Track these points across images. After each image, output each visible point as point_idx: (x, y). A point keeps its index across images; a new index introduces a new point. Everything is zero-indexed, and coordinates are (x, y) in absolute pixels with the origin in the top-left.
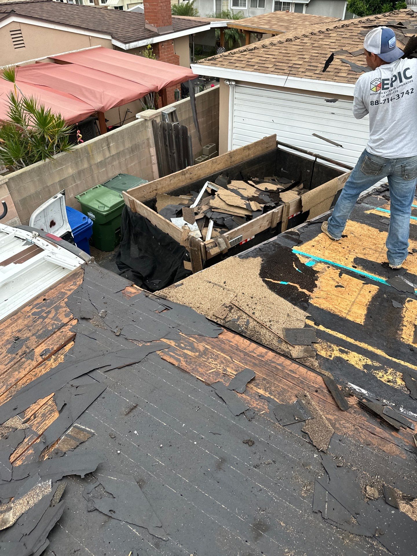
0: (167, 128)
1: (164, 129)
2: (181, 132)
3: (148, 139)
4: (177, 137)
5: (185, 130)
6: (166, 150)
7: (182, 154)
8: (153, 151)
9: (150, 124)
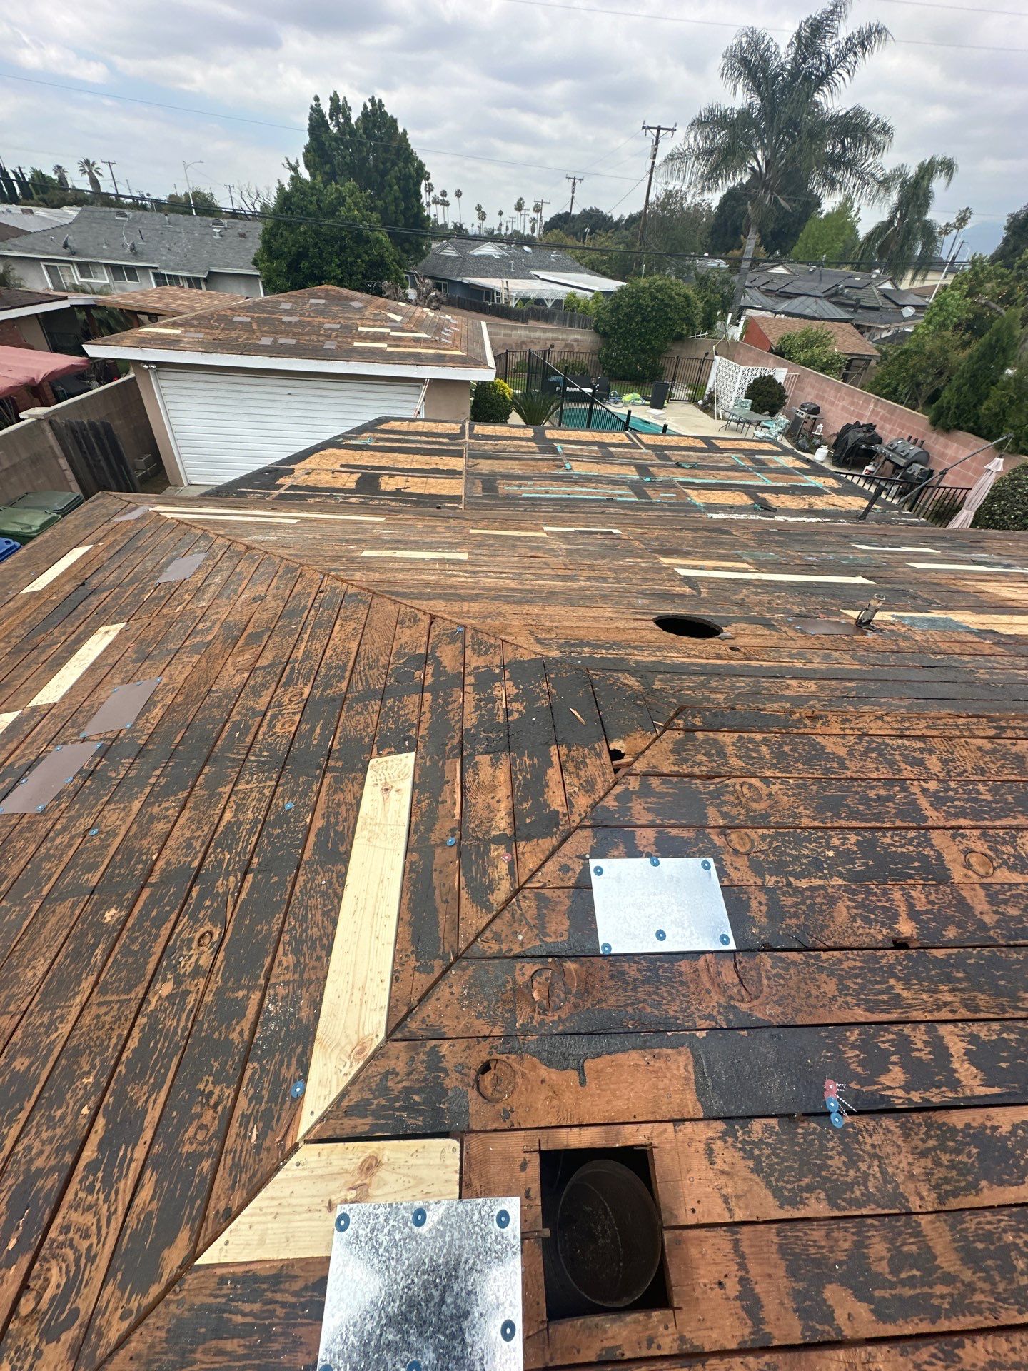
0: (77, 428)
1: (73, 431)
2: (102, 431)
3: (51, 447)
4: (98, 438)
5: (108, 429)
6: (86, 458)
7: (113, 461)
8: (63, 462)
9: (46, 426)
